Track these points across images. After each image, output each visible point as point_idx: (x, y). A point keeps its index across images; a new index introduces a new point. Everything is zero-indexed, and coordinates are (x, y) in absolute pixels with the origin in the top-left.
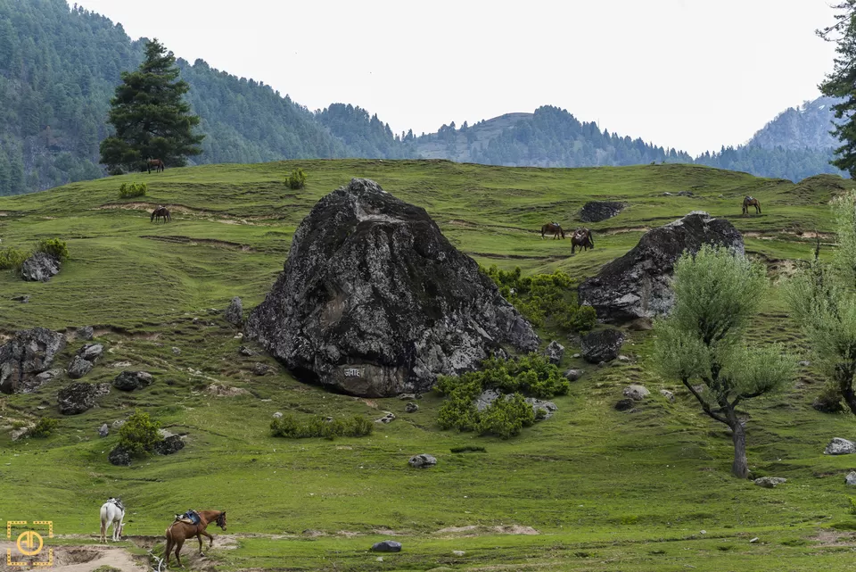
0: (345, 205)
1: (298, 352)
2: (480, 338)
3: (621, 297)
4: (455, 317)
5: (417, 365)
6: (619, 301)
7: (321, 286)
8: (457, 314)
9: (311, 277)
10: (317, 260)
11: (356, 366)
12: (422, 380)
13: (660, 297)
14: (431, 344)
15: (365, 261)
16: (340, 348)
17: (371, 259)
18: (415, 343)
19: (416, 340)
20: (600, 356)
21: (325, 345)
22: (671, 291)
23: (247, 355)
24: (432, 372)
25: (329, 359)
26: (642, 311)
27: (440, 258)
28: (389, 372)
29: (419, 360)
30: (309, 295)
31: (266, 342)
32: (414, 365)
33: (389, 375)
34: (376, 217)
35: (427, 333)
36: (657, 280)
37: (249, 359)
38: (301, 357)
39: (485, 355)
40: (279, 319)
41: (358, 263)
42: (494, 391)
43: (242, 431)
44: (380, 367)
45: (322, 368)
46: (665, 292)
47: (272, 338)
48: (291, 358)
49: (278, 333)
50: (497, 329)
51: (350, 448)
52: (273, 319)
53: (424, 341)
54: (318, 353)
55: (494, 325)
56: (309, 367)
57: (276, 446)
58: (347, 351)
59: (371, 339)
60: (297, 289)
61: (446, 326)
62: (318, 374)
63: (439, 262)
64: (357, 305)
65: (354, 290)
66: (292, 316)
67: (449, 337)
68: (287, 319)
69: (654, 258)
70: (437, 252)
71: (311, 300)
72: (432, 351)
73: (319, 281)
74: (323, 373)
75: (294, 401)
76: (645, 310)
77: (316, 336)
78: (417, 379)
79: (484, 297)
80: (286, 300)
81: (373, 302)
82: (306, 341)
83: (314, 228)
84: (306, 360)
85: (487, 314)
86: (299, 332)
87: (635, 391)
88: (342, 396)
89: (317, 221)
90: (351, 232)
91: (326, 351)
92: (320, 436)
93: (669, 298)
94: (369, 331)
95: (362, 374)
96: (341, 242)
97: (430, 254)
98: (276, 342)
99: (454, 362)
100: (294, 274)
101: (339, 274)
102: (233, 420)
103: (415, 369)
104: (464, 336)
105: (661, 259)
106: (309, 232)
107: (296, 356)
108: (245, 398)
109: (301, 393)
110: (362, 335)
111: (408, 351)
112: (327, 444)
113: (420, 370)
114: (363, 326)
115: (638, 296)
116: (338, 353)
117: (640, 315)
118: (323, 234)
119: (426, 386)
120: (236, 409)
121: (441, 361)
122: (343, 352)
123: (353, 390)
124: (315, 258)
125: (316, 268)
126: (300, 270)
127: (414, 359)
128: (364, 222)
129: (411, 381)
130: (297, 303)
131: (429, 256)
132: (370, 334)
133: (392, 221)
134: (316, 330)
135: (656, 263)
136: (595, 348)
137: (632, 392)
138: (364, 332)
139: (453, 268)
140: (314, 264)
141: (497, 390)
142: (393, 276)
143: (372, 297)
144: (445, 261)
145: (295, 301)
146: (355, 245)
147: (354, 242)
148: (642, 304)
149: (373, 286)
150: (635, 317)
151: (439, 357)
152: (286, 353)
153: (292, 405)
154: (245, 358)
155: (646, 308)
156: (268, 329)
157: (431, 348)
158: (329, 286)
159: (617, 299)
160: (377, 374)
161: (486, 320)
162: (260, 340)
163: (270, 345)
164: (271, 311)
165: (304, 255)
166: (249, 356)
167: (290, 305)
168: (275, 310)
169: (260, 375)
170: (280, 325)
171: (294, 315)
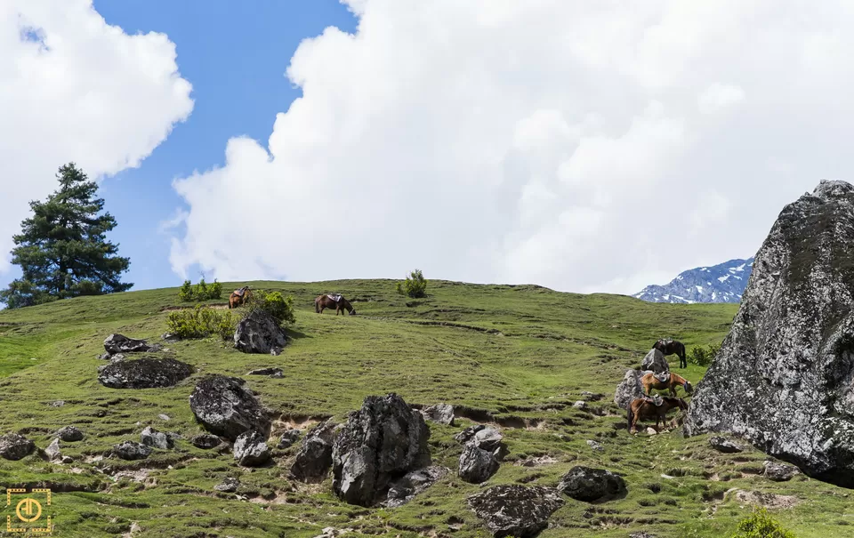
1: (835, 443)
23: (733, 449)
31: (752, 430)
40: (764, 393)
49: (773, 415)
52: (751, 394)
60: (806, 339)
66: (796, 386)
71: (850, 355)
80: (777, 362)
82: (847, 424)
83: (795, 249)
86: (823, 409)
89: (798, 238)
98: (773, 430)
106: (790, 255)
107: (832, 451)
118: (827, 256)
130: (811, 364)
145: (804, 361)
156: (748, 410)
162: (736, 429)
163: (761, 436)
164: (739, 383)
165: (803, 287)
166: (737, 451)
167: (791, 368)
168: (747, 380)
169: (783, 480)
170: (772, 402)
171: (800, 383)
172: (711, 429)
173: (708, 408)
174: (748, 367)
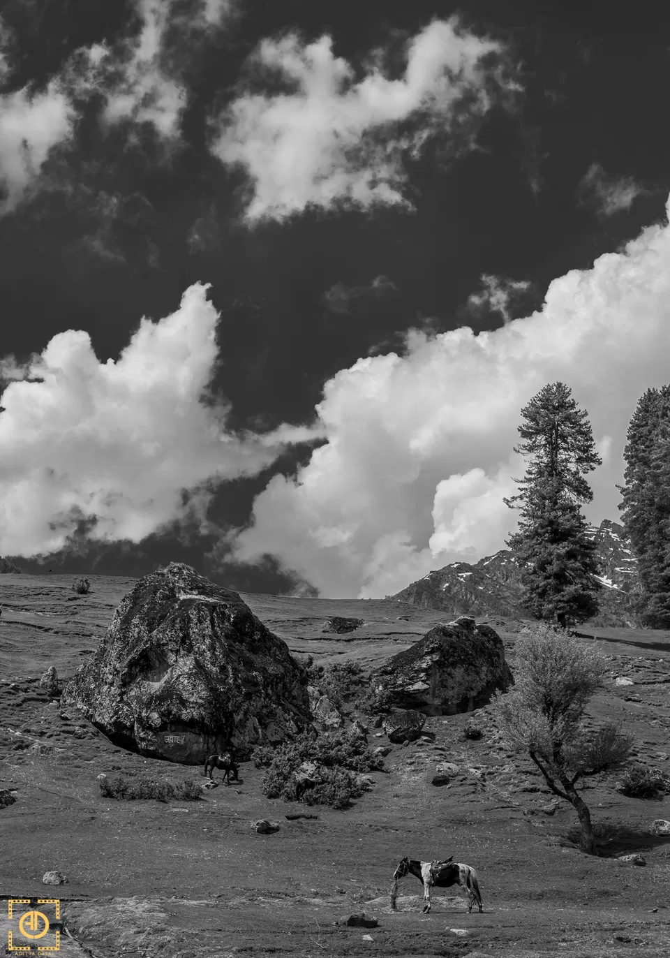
0: (166, 585)
1: (118, 718)
2: (291, 713)
3: (412, 684)
4: (270, 692)
5: (234, 735)
6: (412, 688)
7: (144, 655)
8: (272, 689)
9: (134, 648)
10: (139, 633)
11: (176, 733)
12: (238, 750)
13: (446, 686)
14: (248, 716)
15: (188, 634)
16: (162, 715)
17: (194, 632)
18: (234, 714)
19: (235, 711)
20: (404, 736)
21: (146, 712)
22: (455, 683)
23: (66, 719)
24: (248, 743)
25: (151, 725)
26: (431, 699)
27: (256, 637)
28: (208, 740)
29: (236, 732)
30: (132, 664)
31: (85, 707)
32: (231, 735)
33: (208, 744)
34: (194, 597)
35: (245, 706)
36: (444, 671)
37: (68, 722)
38: (121, 723)
39: (297, 730)
40: (98, 686)
41: (181, 635)
42: (312, 762)
43: (70, 790)
44: (200, 735)
45: (142, 735)
46: (450, 682)
47: (90, 705)
48: (110, 724)
49: (97, 700)
50: (303, 707)
51: (187, 811)
52: (92, 686)
53: (242, 712)
54: (140, 720)
55: (301, 703)
56: (128, 733)
57: (107, 805)
58: (168, 718)
59: (193, 707)
60: (119, 658)
61: (262, 699)
62: (138, 741)
63: (254, 641)
64: (180, 675)
65: (176, 661)
66: (112, 684)
67: (264, 711)
68: (107, 687)
69: (442, 651)
70: (253, 631)
71: (133, 669)
72: (249, 724)
73: (143, 651)
74: (142, 739)
75: (117, 765)
76: (434, 698)
77: (137, 703)
78: (234, 749)
79: (293, 677)
80: (107, 670)
81: (196, 673)
82: (126, 708)
83: (135, 604)
84: (125, 725)
85: (295, 693)
86: (119, 699)
87: (449, 768)
88: (163, 761)
89: (138, 598)
90: (173, 608)
91: (147, 717)
92: (151, 798)
93: (453, 688)
94: (191, 700)
95: (182, 742)
96: (163, 617)
97: (247, 633)
98: (95, 708)
99: (269, 734)
100: (116, 645)
101: (163, 645)
102: (59, 779)
103: (232, 739)
104: (278, 711)
105: (448, 652)
106: (131, 608)
107: (115, 723)
108: (69, 759)
109: (123, 758)
110: (183, 702)
111: (227, 721)
112: (161, 805)
113: (237, 741)
114: (185, 695)
115: (427, 684)
116: (160, 720)
117: (428, 702)
118: (145, 610)
119: (242, 756)
120: (61, 769)
121: (257, 733)
122: (165, 719)
123: (172, 757)
124: (137, 630)
125: (139, 639)
126: (123, 641)
127: (232, 729)
128: (184, 600)
129: (228, 751)
130: (118, 672)
131: (246, 634)
132: (193, 703)
133: (211, 600)
134: (138, 698)
135: (444, 656)
136: (400, 728)
137: (446, 769)
138: (187, 701)
139: (266, 647)
140: (136, 636)
141: (315, 762)
142: (215, 649)
143: (194, 668)
144: (259, 640)
145: (116, 670)
146: (179, 619)
147: (178, 616)
148: (430, 693)
149: (195, 659)
150: (425, 704)
151: (255, 729)
152: (106, 719)
153: (114, 768)
154: (65, 722)
155: (434, 696)
156: (87, 696)
157: (248, 720)
158: (153, 656)
159: (409, 687)
160: (196, 742)
161: (294, 698)
162: (78, 706)
163: (88, 711)
164: (90, 679)
165: (127, 627)
166: (68, 720)
167: (111, 674)
168: (94, 678)
169: (81, 738)
170: (99, 692)
171: (113, 683)
172: (70, 705)
173: (71, 692)
174: (96, 671)
